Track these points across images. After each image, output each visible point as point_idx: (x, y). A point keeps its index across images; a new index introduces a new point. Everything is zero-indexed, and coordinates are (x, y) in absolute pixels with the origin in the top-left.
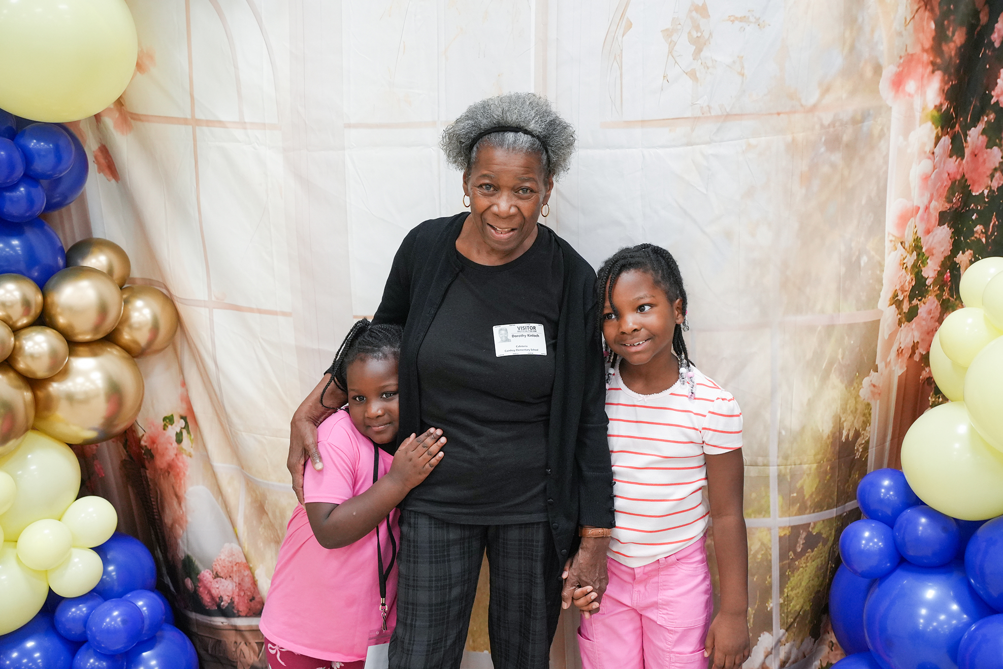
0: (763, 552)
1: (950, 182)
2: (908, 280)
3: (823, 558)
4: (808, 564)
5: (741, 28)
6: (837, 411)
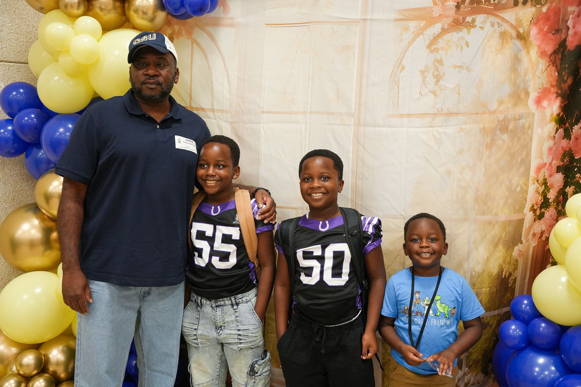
1: (563, 152)
2: (540, 199)
3: (489, 334)
5: (459, 71)
6: (501, 263)
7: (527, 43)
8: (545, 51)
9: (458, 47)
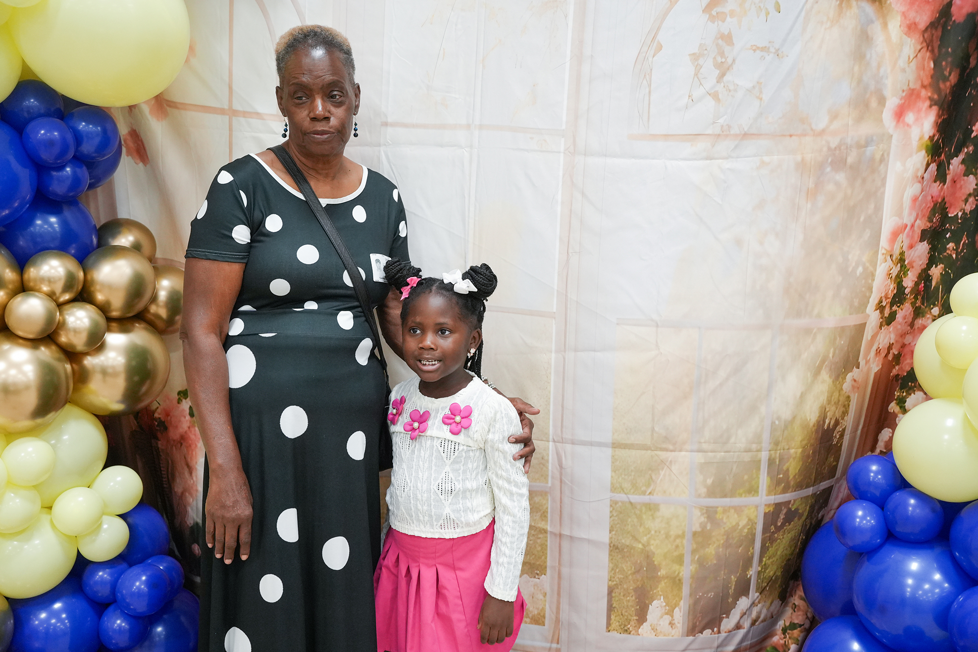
0: (749, 527)
1: (932, 204)
2: (892, 287)
3: (796, 530)
4: (785, 536)
5: (762, 56)
6: (823, 403)
7: (884, 8)
8: (915, 23)
9: (761, 11)
